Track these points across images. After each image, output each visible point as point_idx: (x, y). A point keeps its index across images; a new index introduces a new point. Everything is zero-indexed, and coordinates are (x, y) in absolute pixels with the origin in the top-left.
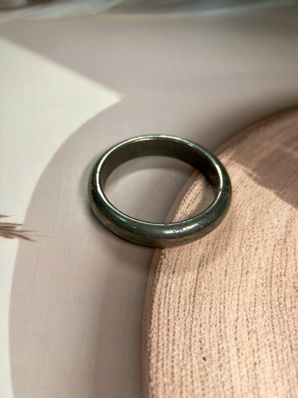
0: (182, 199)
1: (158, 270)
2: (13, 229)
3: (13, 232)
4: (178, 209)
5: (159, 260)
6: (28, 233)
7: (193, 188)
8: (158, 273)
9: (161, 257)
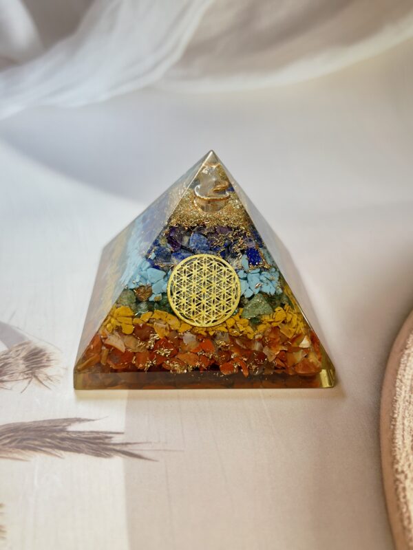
0: (396, 379)
1: (402, 500)
2: (107, 441)
3: (109, 447)
4: (395, 395)
5: (398, 483)
6: (135, 447)
7: (407, 360)
8: (405, 506)
9: (398, 476)
